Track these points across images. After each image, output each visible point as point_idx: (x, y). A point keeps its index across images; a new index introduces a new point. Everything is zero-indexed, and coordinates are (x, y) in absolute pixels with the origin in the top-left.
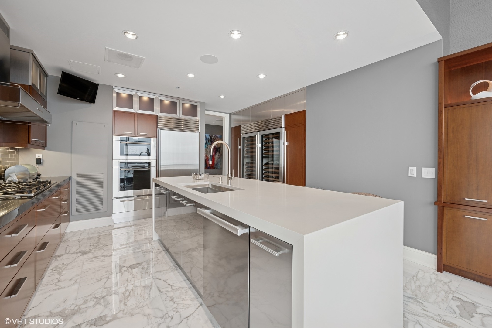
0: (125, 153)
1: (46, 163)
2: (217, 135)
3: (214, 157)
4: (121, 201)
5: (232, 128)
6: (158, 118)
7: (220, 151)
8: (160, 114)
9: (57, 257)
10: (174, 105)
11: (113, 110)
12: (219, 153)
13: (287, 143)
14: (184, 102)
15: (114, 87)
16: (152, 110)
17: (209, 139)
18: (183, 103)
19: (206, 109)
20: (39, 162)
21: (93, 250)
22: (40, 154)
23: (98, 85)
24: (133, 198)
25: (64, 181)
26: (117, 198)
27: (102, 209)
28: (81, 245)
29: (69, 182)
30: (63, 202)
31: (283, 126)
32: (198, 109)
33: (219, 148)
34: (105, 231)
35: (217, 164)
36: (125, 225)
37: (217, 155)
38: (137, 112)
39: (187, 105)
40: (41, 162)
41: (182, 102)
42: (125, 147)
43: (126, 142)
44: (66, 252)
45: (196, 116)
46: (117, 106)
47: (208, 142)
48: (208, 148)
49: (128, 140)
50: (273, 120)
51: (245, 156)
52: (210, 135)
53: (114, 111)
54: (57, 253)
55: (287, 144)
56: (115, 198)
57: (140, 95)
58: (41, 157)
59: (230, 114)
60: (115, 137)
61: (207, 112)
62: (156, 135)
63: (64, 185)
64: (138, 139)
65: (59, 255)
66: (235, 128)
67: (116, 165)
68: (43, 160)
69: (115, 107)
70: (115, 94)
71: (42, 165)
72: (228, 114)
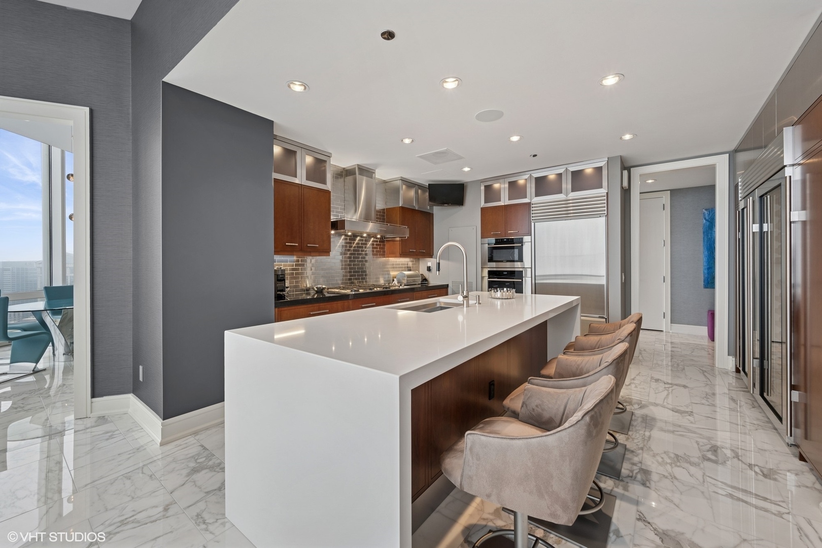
5: (735, 187)
6: (532, 206)
8: (535, 200)
14: (575, 168)
16: (525, 196)
18: (574, 171)
22: (430, 262)
23: (464, 184)
32: (605, 172)
38: (505, 204)
41: (570, 170)
45: (601, 186)
46: (486, 202)
57: (508, 180)
58: (430, 265)
62: (530, 232)
68: (430, 267)
69: (483, 204)
70: (483, 188)
71: (431, 272)
72: (727, 155)
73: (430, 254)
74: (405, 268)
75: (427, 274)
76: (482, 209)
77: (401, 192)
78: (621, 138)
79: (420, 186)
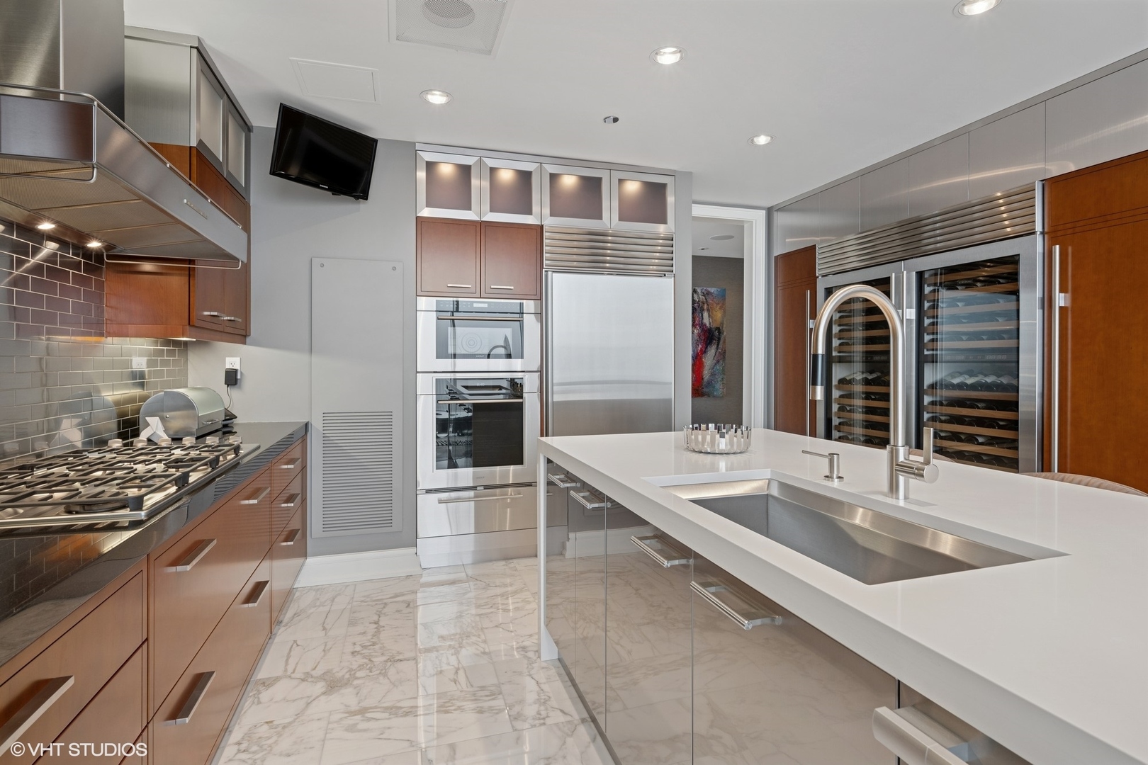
0: (450, 351)
1: (248, 382)
2: (710, 289)
3: (701, 358)
4: (440, 501)
5: (776, 258)
6: (546, 235)
7: (719, 339)
8: (549, 222)
9: (261, 688)
10: (591, 186)
11: (417, 217)
12: (718, 345)
13: (1060, 300)
14: (622, 175)
15: (418, 147)
16: (529, 211)
18: (619, 180)
19: (696, 197)
20: (232, 378)
21: (358, 674)
22: (233, 357)
23: (377, 141)
24: (471, 493)
25: (291, 436)
26: (429, 491)
27: (389, 523)
28: (328, 647)
29: (304, 439)
30: (283, 505)
31: (1039, 228)
32: (670, 200)
33: (718, 329)
34: (396, 596)
35: (710, 383)
36: (452, 577)
37: (712, 351)
38: (484, 219)
39: (632, 187)
40: (236, 380)
41: (617, 175)
42: (450, 329)
43: (451, 316)
44: (286, 670)
45: (664, 221)
46: (429, 205)
49: (457, 311)
50: (938, 218)
51: (834, 354)
53: (420, 221)
54: (263, 673)
55: (1062, 304)
56: (424, 492)
57: (491, 163)
58: (237, 367)
59: (770, 212)
60: (423, 303)
61: (698, 210)
62: (539, 294)
63: (293, 447)
64: (486, 305)
65: (269, 679)
66: (787, 257)
67: (426, 387)
70: (422, 165)
71: (240, 388)
72: (764, 212)
75: (224, 397)
78: (753, 140)
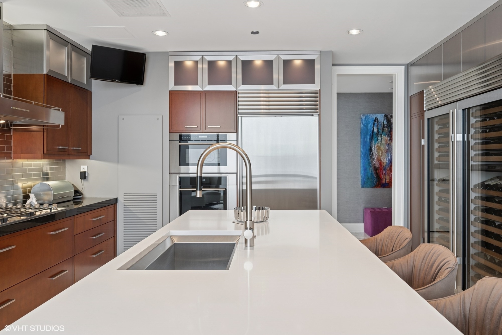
0: (187, 162)
1: (90, 177)
5: (410, 97)
6: (238, 95)
8: (240, 88)
10: (268, 66)
11: (169, 91)
14: (287, 57)
15: (170, 54)
17: (385, 123)
18: (284, 60)
20: (83, 176)
22: (84, 165)
23: (145, 54)
32: (317, 67)
38: (204, 89)
39: (297, 62)
40: (86, 176)
41: (282, 58)
43: (187, 143)
45: (314, 82)
46: (176, 83)
47: (383, 129)
48: (383, 142)
52: (386, 116)
57: (208, 58)
58: (86, 170)
62: (235, 128)
64: (206, 137)
66: (414, 96)
68: (88, 173)
69: (172, 87)
70: (172, 65)
71: (87, 180)
72: (404, 67)
73: (86, 154)
74: (39, 175)
75: (80, 184)
76: (171, 93)
77: (46, 53)
78: (349, 32)
79: (76, 48)
